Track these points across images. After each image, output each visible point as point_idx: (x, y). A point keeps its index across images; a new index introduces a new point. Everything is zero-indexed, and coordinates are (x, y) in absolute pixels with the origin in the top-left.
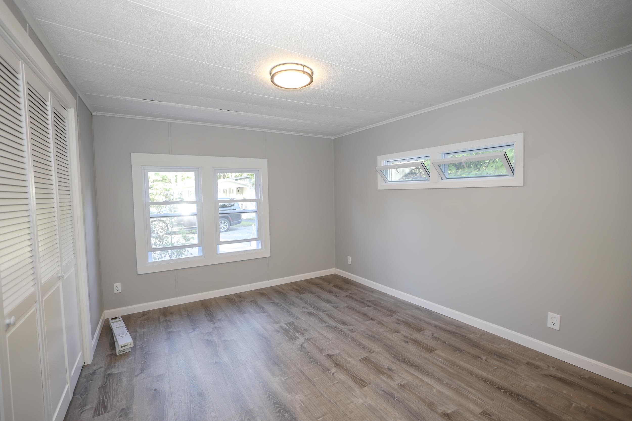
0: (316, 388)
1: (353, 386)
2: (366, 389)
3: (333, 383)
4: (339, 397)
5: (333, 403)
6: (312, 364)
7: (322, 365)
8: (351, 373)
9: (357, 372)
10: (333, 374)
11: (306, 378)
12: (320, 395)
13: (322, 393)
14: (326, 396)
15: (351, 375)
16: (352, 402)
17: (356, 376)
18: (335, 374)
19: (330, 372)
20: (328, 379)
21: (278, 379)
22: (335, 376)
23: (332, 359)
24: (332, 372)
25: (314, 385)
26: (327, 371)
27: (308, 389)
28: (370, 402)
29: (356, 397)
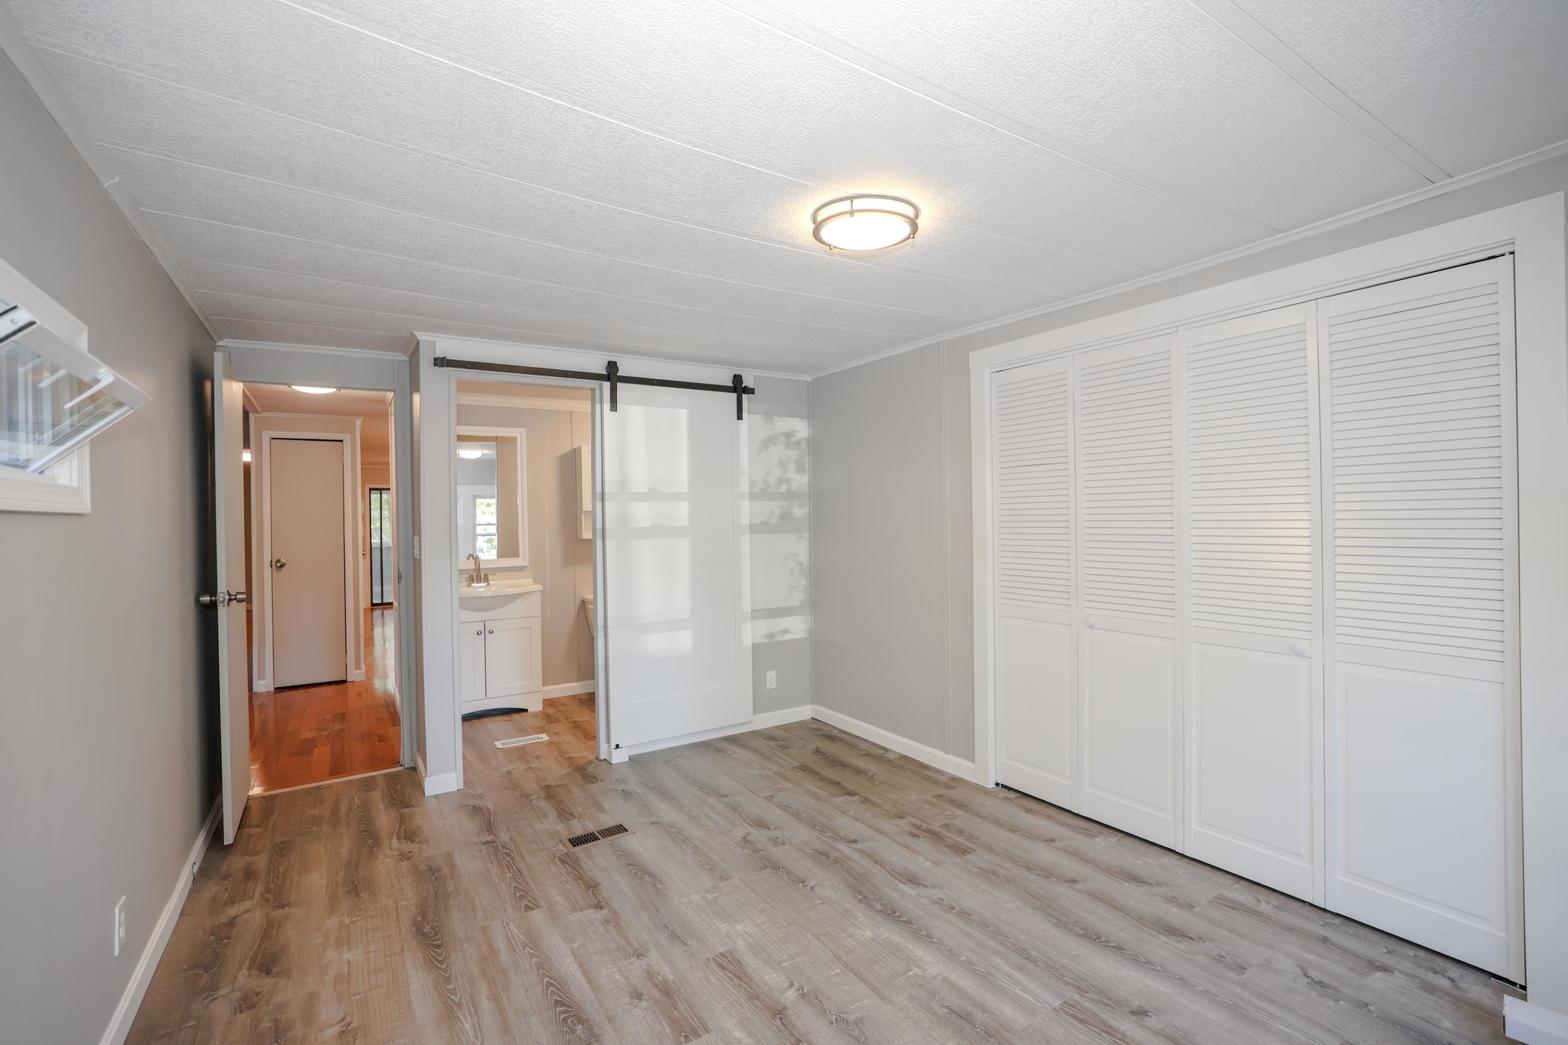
0: (831, 951)
1: (747, 955)
2: (721, 949)
3: (794, 961)
4: (783, 933)
5: (795, 925)
6: (852, 1018)
7: (824, 1012)
8: (745, 986)
9: (729, 989)
10: (792, 985)
11: (860, 973)
12: (822, 937)
13: (817, 942)
14: (809, 936)
15: (745, 983)
16: (758, 925)
17: (735, 979)
18: (786, 985)
19: (799, 990)
20: (803, 972)
21: (930, 971)
22: (788, 978)
23: (792, 1034)
24: (795, 991)
25: (838, 958)
26: (808, 993)
27: (849, 949)
28: (722, 926)
29: (747, 933)
